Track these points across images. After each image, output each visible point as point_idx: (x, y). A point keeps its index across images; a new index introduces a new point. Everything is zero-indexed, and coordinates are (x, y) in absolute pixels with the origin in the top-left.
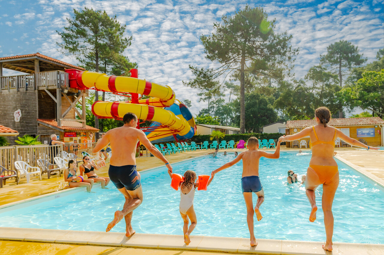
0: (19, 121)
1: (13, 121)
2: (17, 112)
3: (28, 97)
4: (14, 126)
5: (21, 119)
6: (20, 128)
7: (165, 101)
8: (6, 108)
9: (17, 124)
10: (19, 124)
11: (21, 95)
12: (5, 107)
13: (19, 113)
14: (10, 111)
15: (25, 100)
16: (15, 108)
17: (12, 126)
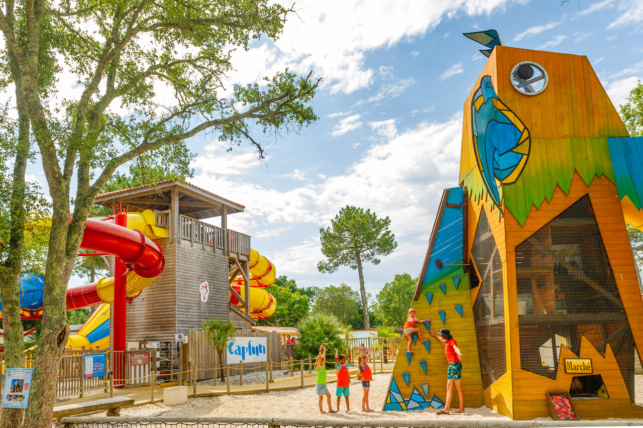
0: (206, 300)
1: (197, 299)
2: (203, 284)
3: (218, 264)
4: (199, 309)
5: (210, 297)
6: (207, 314)
7: (260, 278)
8: (188, 275)
9: (203, 306)
10: (206, 306)
11: (208, 257)
12: (186, 273)
13: (206, 287)
14: (194, 281)
15: (213, 268)
16: (200, 279)
17: (196, 308)
